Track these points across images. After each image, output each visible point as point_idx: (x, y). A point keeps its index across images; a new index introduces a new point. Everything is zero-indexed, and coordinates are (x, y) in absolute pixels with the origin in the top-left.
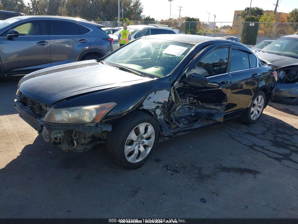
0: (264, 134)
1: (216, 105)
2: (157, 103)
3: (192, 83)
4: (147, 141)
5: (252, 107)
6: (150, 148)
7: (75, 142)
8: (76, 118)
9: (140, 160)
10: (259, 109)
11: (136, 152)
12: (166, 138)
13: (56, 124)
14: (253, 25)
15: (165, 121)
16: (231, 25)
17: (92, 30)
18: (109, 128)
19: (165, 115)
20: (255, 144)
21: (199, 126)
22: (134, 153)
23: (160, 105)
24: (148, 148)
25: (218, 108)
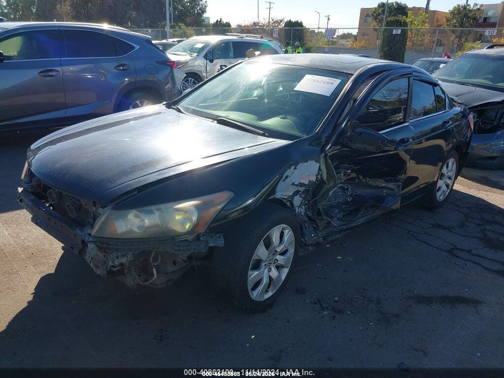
0: (462, 226)
1: (388, 181)
2: (297, 185)
3: (358, 146)
4: (283, 257)
5: (439, 180)
6: (286, 269)
7: (154, 270)
8: (157, 226)
9: (270, 294)
10: (449, 182)
11: (265, 281)
12: (310, 248)
13: (119, 240)
14: (399, 32)
15: (307, 215)
16: (355, 32)
17: (138, 47)
18: (220, 242)
19: (307, 206)
20: (456, 246)
21: (362, 220)
22: (263, 283)
23: (302, 189)
24: (283, 269)
25: (391, 185)
